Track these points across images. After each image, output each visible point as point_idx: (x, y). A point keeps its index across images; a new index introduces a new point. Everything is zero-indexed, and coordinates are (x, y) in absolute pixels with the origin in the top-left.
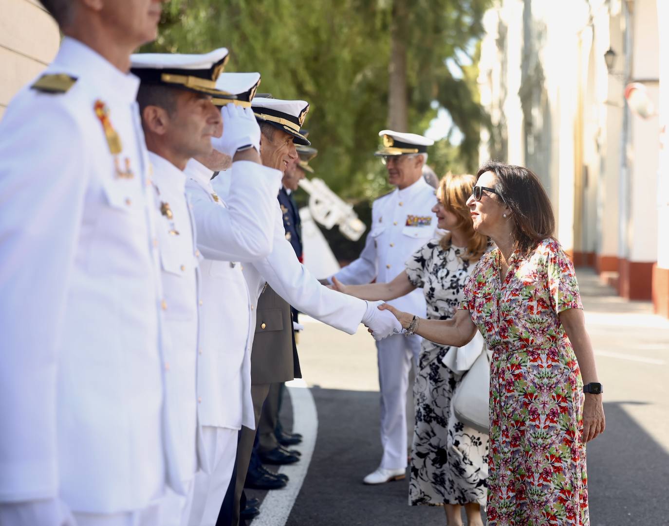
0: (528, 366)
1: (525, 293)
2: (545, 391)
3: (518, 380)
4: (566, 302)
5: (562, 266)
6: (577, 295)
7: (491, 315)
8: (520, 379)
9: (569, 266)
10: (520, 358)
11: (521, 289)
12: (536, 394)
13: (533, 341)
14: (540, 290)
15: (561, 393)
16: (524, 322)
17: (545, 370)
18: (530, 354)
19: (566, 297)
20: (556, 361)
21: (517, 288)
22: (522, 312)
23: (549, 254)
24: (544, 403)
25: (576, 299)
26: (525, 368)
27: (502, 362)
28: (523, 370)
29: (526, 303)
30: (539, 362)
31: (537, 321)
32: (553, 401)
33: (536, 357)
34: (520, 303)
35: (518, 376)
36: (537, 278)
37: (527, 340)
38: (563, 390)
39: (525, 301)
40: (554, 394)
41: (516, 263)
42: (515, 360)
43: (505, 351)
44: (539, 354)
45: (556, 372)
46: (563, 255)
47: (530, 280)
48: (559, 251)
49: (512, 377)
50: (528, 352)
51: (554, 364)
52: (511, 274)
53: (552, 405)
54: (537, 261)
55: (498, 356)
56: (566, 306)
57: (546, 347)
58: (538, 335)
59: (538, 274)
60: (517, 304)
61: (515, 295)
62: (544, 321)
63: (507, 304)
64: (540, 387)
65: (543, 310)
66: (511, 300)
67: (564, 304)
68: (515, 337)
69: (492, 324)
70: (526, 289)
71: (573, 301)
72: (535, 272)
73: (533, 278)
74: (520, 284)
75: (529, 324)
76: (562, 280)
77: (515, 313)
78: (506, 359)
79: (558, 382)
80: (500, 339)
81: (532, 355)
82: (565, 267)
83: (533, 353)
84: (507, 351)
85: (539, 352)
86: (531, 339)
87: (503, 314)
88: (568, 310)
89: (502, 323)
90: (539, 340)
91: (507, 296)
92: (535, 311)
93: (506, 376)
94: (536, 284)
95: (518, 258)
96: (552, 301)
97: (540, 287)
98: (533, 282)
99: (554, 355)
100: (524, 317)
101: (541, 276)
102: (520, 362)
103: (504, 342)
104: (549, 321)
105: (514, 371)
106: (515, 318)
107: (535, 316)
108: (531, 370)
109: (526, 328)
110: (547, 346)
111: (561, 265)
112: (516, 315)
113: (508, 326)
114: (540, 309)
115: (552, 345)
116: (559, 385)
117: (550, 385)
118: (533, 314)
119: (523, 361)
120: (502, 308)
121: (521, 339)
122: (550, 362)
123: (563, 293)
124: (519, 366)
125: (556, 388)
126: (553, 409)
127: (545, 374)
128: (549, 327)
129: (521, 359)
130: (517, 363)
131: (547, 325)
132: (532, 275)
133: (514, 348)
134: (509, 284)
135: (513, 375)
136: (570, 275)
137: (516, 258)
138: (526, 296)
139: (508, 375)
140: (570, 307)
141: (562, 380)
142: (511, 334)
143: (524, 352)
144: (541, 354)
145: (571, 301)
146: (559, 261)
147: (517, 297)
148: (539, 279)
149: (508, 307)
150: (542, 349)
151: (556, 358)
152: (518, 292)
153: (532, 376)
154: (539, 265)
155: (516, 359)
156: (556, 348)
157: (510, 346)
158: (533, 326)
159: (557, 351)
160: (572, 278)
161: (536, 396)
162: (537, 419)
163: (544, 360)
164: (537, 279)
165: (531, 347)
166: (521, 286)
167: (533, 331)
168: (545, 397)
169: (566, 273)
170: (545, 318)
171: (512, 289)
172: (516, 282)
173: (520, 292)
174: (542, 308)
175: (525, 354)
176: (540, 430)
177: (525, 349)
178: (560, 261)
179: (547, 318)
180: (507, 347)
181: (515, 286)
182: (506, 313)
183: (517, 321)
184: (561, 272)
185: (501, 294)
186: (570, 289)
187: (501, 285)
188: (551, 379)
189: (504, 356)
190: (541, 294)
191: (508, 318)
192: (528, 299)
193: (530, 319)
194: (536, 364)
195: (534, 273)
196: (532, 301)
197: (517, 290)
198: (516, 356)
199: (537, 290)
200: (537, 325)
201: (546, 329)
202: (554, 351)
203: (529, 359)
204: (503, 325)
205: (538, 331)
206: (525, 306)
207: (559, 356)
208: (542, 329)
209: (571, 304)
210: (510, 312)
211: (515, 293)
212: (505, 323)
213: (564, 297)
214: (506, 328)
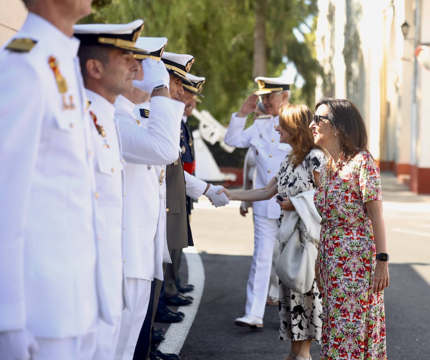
0: (344, 238)
1: (343, 187)
2: (355, 255)
3: (337, 247)
4: (370, 195)
5: (370, 171)
6: (379, 191)
7: (321, 201)
8: (338, 247)
9: (375, 171)
10: (339, 232)
11: (341, 184)
12: (348, 257)
13: (347, 221)
14: (353, 186)
15: (366, 257)
16: (342, 207)
17: (355, 241)
18: (345, 230)
19: (370, 192)
20: (363, 235)
21: (339, 183)
22: (340, 200)
23: (362, 162)
24: (354, 264)
25: (377, 194)
26: (342, 239)
27: (327, 235)
28: (340, 240)
29: (344, 194)
30: (351, 236)
31: (350, 207)
32: (360, 262)
33: (349, 232)
34: (339, 194)
35: (337, 245)
36: (352, 177)
37: (343, 219)
38: (367, 255)
39: (343, 193)
40: (361, 258)
41: (340, 166)
42: (335, 233)
43: (329, 227)
44: (351, 230)
45: (363, 243)
46: (372, 163)
47: (347, 179)
48: (369, 160)
49: (333, 245)
50: (343, 228)
51: (361, 237)
52: (337, 174)
53: (360, 265)
54: (354, 166)
55: (325, 230)
56: (370, 198)
57: (356, 225)
58: (352, 216)
59: (354, 175)
60: (338, 194)
61: (336, 188)
62: (355, 207)
63: (331, 194)
64: (352, 253)
65: (355, 200)
66: (333, 191)
67: (369, 197)
68: (336, 217)
69: (322, 207)
70: (344, 184)
71: (375, 195)
72: (351, 173)
73: (350, 177)
74: (340, 181)
75: (346, 209)
76: (369, 180)
77: (335, 201)
78: (329, 232)
79: (364, 250)
80: (326, 217)
81: (347, 231)
82: (372, 171)
83: (347, 229)
84: (330, 227)
85: (352, 228)
86: (346, 219)
87: (328, 200)
89: (327, 207)
90: (352, 220)
91: (331, 189)
92: (349, 200)
93: (329, 244)
94: (351, 182)
95: (342, 163)
96: (361, 194)
97: (354, 184)
98: (349, 180)
99: (362, 231)
100: (341, 204)
101: (355, 176)
102: (338, 235)
103: (329, 220)
104: (359, 207)
105: (334, 241)
106: (336, 203)
107: (349, 204)
108: (345, 241)
109: (343, 212)
110: (357, 225)
111: (369, 170)
112: (336, 202)
113: (331, 209)
114: (353, 199)
115: (361, 224)
116: (365, 252)
117: (358, 251)
118: (348, 201)
119: (340, 234)
120: (328, 197)
121: (340, 219)
122: (359, 236)
123: (369, 190)
124: (337, 238)
125: (362, 253)
126: (361, 268)
127: (355, 244)
128: (359, 212)
129: (340, 233)
130: (337, 236)
131: (357, 210)
132: (349, 175)
133: (335, 225)
134: (334, 180)
135: (334, 243)
136: (375, 177)
137: (341, 163)
138: (344, 189)
139: (330, 244)
140: (372, 199)
141: (367, 249)
142: (333, 215)
143: (342, 228)
145: (373, 195)
146: (368, 167)
147: (338, 190)
148: (354, 179)
149: (331, 196)
150: (354, 227)
151: (363, 233)
152: (338, 187)
153: (346, 245)
154: (354, 168)
155: (336, 232)
156: (363, 227)
157: (332, 224)
159: (364, 228)
160: (377, 179)
161: (349, 259)
162: (350, 275)
163: (355, 234)
164: (352, 178)
165: (346, 225)
166: (341, 182)
167: (348, 214)
168: (355, 259)
169: (373, 176)
170: (356, 205)
171: (335, 184)
172: (339, 179)
173: (340, 187)
174: (355, 198)
175: (342, 230)
176: (353, 282)
177: (342, 227)
178: (369, 167)
179: (357, 206)
180: (331, 224)
181: (338, 182)
182: (330, 200)
183: (337, 206)
184: (369, 175)
185: (329, 187)
186: (374, 187)
187: (329, 181)
188: (359, 247)
189: (328, 231)
190: (354, 189)
191: (331, 204)
192: (345, 191)
193: (346, 206)
194: (349, 237)
195: (350, 174)
196: (347, 193)
197: (338, 185)
199: (352, 186)
200: (351, 210)
201: (357, 213)
202: (362, 228)
203: (345, 233)
204: (327, 208)
205: (352, 214)
206: (342, 196)
207: (365, 232)
208: (354, 213)
209: (374, 197)
210: (332, 200)
211: (337, 187)
212: (329, 207)
213: (369, 192)
214: (330, 211)
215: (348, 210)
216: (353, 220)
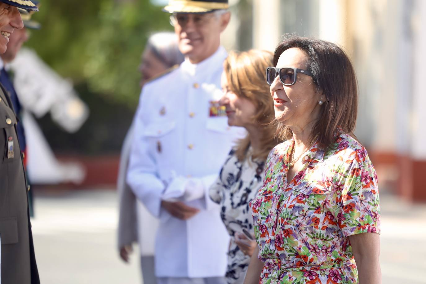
1: (312, 202)
4: (362, 224)
5: (365, 180)
7: (268, 217)
9: (374, 180)
10: (294, 278)
11: (309, 196)
13: (312, 259)
14: (330, 202)
16: (305, 236)
18: (307, 274)
19: (362, 218)
21: (305, 194)
22: (304, 223)
23: (352, 163)
25: (375, 222)
27: (272, 280)
29: (312, 213)
31: (320, 236)
33: (314, 278)
34: (305, 212)
36: (330, 187)
37: (305, 257)
39: (310, 211)
41: (310, 163)
42: (288, 279)
43: (276, 267)
44: (318, 275)
46: (369, 167)
47: (321, 188)
48: (366, 160)
50: (304, 271)
52: (301, 175)
54: (336, 168)
55: (268, 272)
56: (361, 229)
57: (326, 267)
58: (321, 254)
59: (334, 183)
60: (301, 213)
61: (300, 201)
62: (329, 238)
63: (289, 210)
65: (330, 226)
66: (294, 206)
67: (360, 226)
68: (291, 251)
69: (266, 228)
70: (315, 196)
71: (372, 224)
72: (330, 180)
73: (326, 186)
74: (308, 190)
75: (311, 239)
76: (361, 197)
77: (296, 223)
78: (277, 277)
80: (274, 249)
81: (309, 276)
82: (369, 181)
83: (310, 274)
84: (279, 268)
85: (318, 272)
86: (310, 257)
87: (282, 220)
88: (363, 234)
89: (278, 231)
90: (319, 259)
91: (290, 201)
92: (320, 225)
94: (328, 194)
95: (314, 158)
96: (342, 218)
97: (331, 199)
98: (324, 191)
99: (336, 278)
100: (306, 230)
101: (336, 186)
102: (294, 283)
103: (277, 255)
104: (335, 240)
106: (296, 228)
107: (320, 231)
109: (306, 244)
110: (328, 267)
111: (363, 179)
112: (297, 226)
113: (285, 236)
114: (326, 224)
115: (334, 266)
118: (317, 228)
120: (282, 214)
121: (297, 255)
123: (360, 214)
128: (333, 247)
129: (296, 280)
131: (331, 244)
132: (326, 183)
133: (287, 265)
134: (297, 186)
136: (373, 192)
138: (313, 205)
140: (365, 231)
142: (288, 247)
143: (300, 271)
144: (320, 276)
145: (368, 224)
146: (362, 173)
147: (302, 205)
148: (333, 190)
149: (290, 214)
150: (322, 270)
151: (339, 282)
152: (304, 199)
154: (337, 172)
155: (290, 278)
156: (338, 270)
157: (283, 261)
158: (314, 242)
159: (340, 273)
163: (324, 283)
164: (330, 189)
165: (309, 266)
166: (309, 192)
167: (315, 249)
169: (369, 189)
170: (331, 236)
171: (298, 194)
172: (305, 186)
173: (307, 200)
174: (329, 223)
175: (301, 274)
177: (301, 268)
178: (364, 174)
179: (333, 236)
180: (280, 263)
181: (302, 190)
182: (285, 220)
183: (297, 233)
184: (362, 187)
185: (285, 196)
186: (370, 209)
187: (286, 184)
189: (275, 274)
191: (287, 227)
192: (315, 209)
193: (312, 233)
195: (328, 181)
196: (319, 212)
197: (304, 196)
198: (289, 275)
199: (328, 202)
200: (319, 242)
201: (329, 250)
202: (337, 273)
203: (306, 280)
204: (279, 234)
205: (321, 249)
206: (310, 217)
207: (342, 280)
208: (325, 248)
209: (369, 228)
210: (290, 221)
211: (300, 199)
212: (282, 233)
213: (360, 218)
214: (283, 239)
215: (315, 241)
216: (322, 259)
